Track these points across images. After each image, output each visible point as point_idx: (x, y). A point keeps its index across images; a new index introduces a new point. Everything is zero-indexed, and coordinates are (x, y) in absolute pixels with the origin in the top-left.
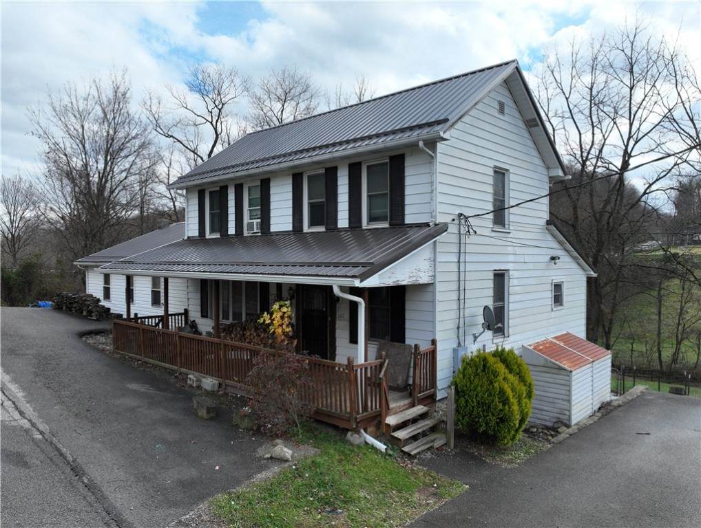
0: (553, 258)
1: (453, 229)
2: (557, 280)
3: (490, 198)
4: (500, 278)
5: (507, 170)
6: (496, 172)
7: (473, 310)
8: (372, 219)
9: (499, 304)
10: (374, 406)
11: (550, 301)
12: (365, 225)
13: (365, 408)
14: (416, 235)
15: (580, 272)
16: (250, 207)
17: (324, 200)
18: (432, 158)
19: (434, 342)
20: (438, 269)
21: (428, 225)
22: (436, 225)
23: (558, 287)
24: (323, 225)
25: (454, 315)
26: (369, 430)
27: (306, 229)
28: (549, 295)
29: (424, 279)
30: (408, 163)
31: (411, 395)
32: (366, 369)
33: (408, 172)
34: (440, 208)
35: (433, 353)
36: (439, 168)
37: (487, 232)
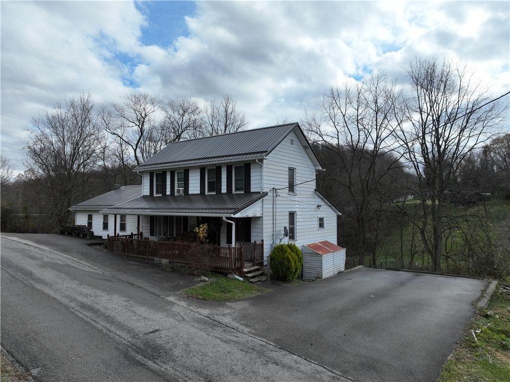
0: (318, 206)
1: (270, 194)
2: (321, 216)
3: (287, 181)
4: (292, 215)
5: (295, 168)
6: (289, 169)
7: (279, 228)
8: (237, 189)
9: (292, 226)
10: (238, 265)
11: (317, 226)
12: (234, 192)
13: (235, 265)
14: (255, 197)
15: (333, 213)
16: (178, 182)
17: (215, 180)
18: (261, 166)
19: (262, 241)
20: (264, 210)
21: (260, 193)
22: (263, 193)
23: (321, 220)
24: (214, 191)
25: (271, 230)
26: (236, 274)
27: (206, 193)
28: (317, 223)
29: (258, 215)
30: (252, 167)
31: (253, 262)
32: (235, 249)
33: (252, 171)
34: (265, 186)
35: (262, 245)
36: (264, 169)
37: (286, 195)
